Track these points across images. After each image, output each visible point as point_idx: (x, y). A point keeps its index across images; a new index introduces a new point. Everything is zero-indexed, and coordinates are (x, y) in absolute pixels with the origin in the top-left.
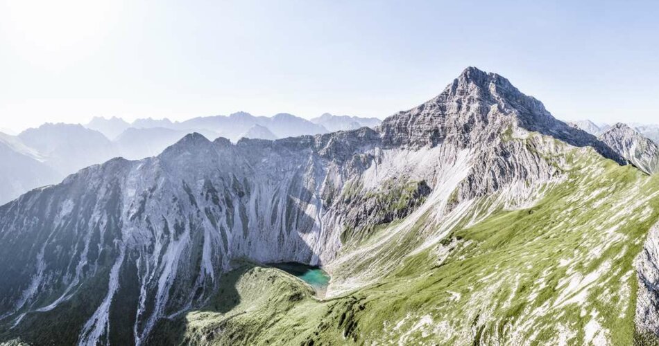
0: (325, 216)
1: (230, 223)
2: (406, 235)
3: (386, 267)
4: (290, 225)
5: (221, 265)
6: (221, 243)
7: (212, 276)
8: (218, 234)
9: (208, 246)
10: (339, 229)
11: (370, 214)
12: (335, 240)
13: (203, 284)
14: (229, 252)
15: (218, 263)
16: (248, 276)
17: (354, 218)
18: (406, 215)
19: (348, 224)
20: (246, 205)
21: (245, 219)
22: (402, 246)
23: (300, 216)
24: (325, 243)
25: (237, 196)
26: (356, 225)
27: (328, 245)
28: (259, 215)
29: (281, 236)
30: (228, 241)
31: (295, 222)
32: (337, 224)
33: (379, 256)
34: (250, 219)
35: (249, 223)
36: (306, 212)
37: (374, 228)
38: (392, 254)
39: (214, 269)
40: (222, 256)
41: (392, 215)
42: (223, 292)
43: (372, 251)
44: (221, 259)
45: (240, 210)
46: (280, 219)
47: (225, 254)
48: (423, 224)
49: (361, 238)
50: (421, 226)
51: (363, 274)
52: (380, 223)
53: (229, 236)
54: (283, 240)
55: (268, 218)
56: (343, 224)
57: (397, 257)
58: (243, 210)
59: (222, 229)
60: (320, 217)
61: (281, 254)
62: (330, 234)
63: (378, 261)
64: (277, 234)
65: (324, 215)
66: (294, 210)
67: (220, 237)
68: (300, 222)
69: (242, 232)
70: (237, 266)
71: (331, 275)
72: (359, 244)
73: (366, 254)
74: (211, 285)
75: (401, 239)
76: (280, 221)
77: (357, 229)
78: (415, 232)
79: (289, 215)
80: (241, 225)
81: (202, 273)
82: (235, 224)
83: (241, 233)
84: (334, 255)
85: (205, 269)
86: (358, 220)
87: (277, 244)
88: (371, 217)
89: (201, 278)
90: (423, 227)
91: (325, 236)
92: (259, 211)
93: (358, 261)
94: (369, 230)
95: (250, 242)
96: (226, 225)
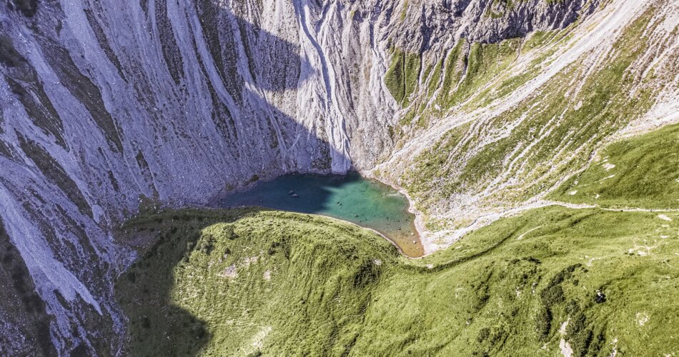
0: (325, 26)
1: (45, 117)
2: (591, 80)
3: (553, 164)
4: (233, 71)
5: (94, 257)
6: (53, 194)
7: (88, 298)
8: (29, 170)
9: (21, 220)
10: (377, 63)
11: (459, 14)
12: (375, 93)
13: (76, 334)
14: (97, 211)
15: (83, 255)
16: (202, 260)
17: (413, 25)
18: (573, 18)
19: (399, 43)
20: (63, 38)
21: (83, 87)
22: (586, 110)
23: (250, 37)
24: (352, 106)
25: (14, 14)
26: (425, 47)
27: (359, 110)
28: (123, 61)
29: (220, 112)
30: (73, 177)
31: (243, 60)
32: (366, 50)
33: (521, 134)
34: (99, 82)
35: (105, 96)
36: (265, 26)
37: (479, 54)
38: (562, 131)
39: (84, 279)
40: (80, 231)
41: (531, 17)
42: (147, 324)
43: (498, 121)
44: (84, 240)
45: (52, 64)
46: (193, 57)
47: (85, 219)
48: (640, 52)
49: (448, 83)
50: (634, 55)
51: (495, 184)
52: (495, 38)
53: (67, 161)
54: (232, 122)
55: (153, 64)
56: (383, 44)
57: (579, 140)
58: (61, 57)
59: (32, 150)
60: (311, 31)
61: (244, 162)
62: (356, 79)
63: (525, 150)
64: (205, 106)
65: (320, 22)
66: (227, 24)
67: (37, 175)
68: (257, 59)
69: (99, 135)
70: (147, 241)
71: (403, 191)
72: (447, 102)
73: (483, 128)
74: (102, 323)
75: (578, 90)
76: (196, 66)
77: (429, 58)
78: (617, 71)
79: (216, 42)
80: (85, 113)
81: (54, 309)
82: (63, 114)
83: (98, 138)
84: (386, 135)
85: (57, 292)
86: (426, 31)
87: (218, 136)
88: (465, 21)
89: (62, 322)
90: (641, 60)
91: (344, 88)
92: (112, 46)
93: (465, 149)
94: (466, 60)
95: (140, 157)
96: (37, 130)
